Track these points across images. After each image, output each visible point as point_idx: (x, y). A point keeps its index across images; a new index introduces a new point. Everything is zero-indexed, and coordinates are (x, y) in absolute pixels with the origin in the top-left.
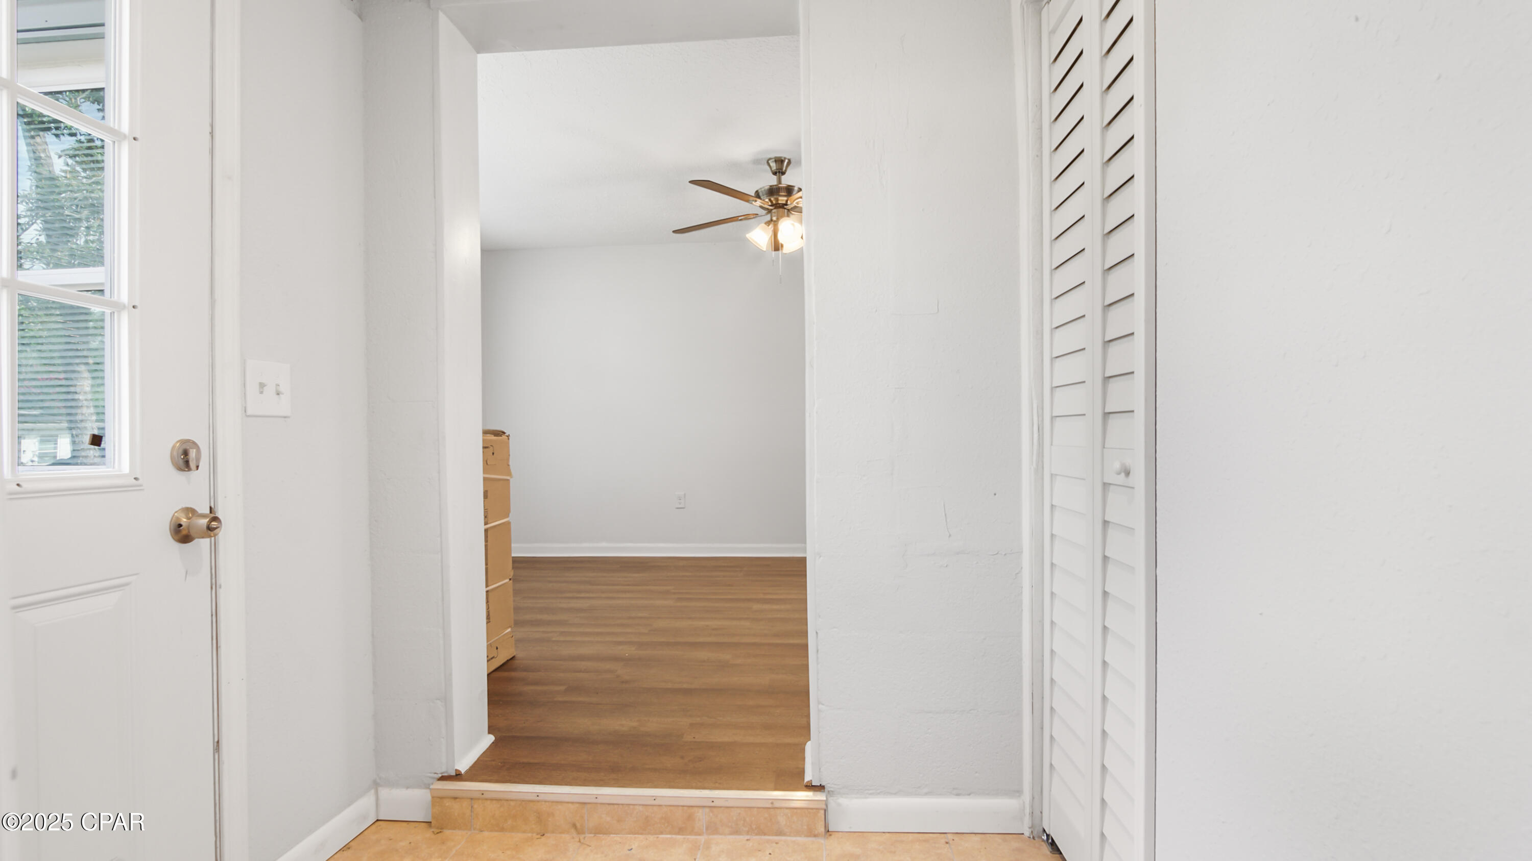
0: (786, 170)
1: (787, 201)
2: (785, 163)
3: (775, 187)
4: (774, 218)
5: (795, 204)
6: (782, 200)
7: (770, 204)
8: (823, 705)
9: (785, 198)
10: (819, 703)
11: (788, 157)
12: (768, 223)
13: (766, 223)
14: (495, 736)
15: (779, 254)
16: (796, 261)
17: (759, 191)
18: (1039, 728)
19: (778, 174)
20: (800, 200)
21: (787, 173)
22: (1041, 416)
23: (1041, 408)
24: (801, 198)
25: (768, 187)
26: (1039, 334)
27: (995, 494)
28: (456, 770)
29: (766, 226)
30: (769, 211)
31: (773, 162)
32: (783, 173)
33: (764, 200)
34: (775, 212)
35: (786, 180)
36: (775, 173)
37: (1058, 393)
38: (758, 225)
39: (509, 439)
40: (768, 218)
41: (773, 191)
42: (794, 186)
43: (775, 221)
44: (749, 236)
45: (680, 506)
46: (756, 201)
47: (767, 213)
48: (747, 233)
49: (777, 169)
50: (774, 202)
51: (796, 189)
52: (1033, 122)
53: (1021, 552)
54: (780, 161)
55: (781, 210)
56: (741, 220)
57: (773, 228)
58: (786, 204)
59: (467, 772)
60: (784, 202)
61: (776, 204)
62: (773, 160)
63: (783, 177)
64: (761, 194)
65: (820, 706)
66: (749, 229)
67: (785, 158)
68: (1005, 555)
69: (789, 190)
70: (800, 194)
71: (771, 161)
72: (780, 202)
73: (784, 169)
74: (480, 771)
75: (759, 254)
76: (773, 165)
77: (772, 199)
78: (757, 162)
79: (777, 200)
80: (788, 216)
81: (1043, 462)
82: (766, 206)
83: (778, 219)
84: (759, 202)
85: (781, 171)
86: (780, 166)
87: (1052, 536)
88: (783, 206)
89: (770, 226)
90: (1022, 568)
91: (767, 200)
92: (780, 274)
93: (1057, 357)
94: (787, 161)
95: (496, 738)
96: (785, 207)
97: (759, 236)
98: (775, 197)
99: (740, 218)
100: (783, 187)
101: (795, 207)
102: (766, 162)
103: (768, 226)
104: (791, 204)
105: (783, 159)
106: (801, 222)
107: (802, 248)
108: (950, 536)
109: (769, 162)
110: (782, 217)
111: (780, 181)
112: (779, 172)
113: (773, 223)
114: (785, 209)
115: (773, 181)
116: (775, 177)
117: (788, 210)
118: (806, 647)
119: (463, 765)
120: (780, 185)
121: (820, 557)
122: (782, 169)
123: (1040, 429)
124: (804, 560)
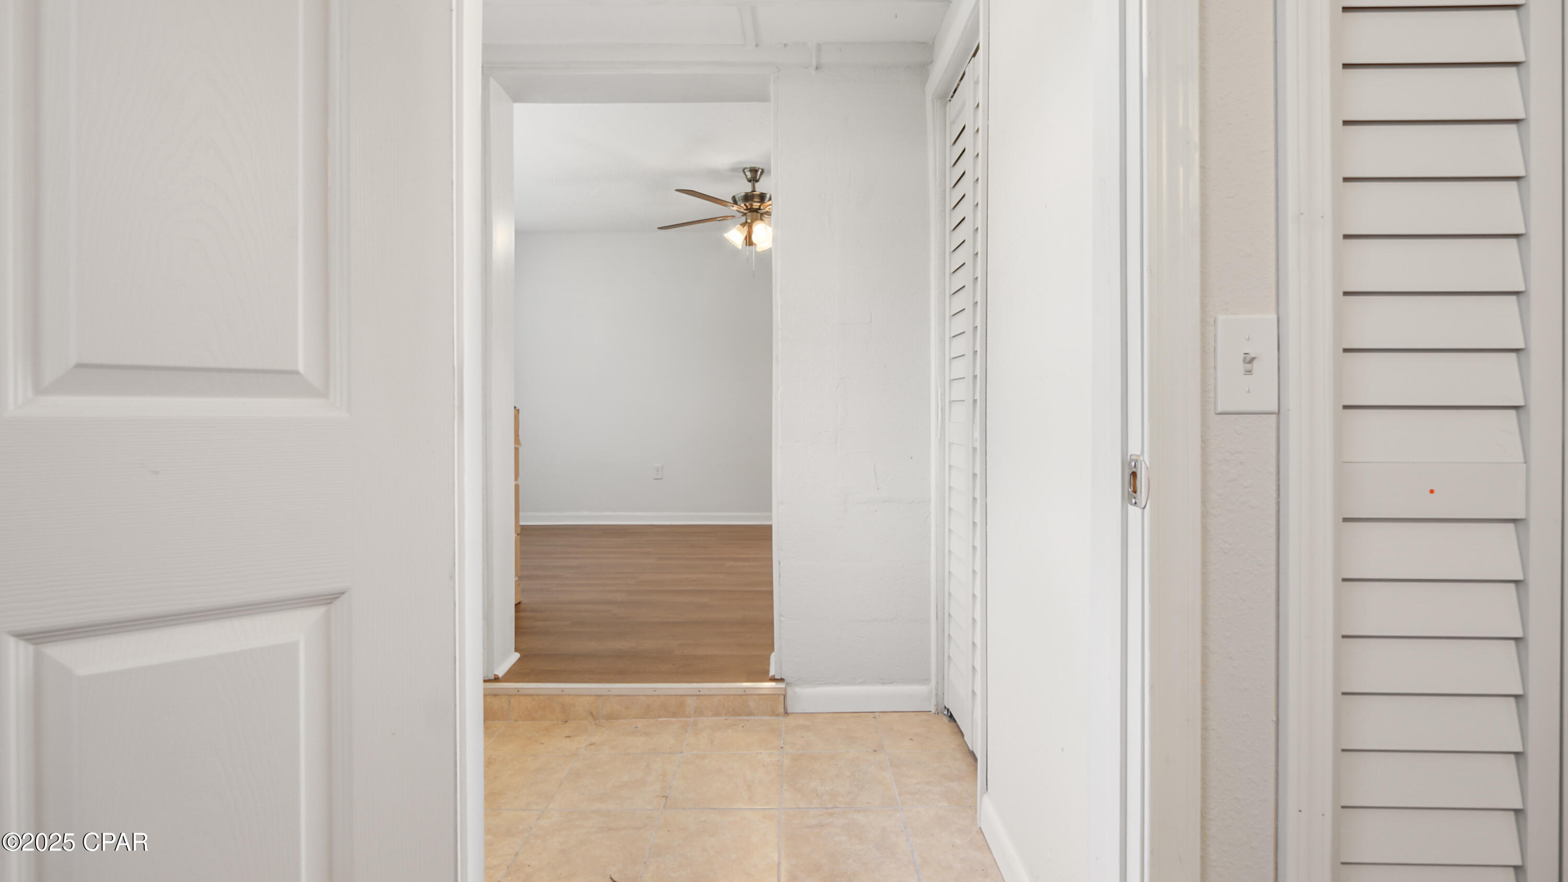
0: (759, 178)
1: (760, 206)
2: (759, 173)
3: (750, 194)
4: (749, 221)
5: (767, 209)
6: (756, 205)
7: (745, 208)
8: (784, 617)
9: (759, 204)
10: (781, 616)
11: (761, 167)
12: (743, 225)
13: (741, 225)
14: (520, 653)
15: (752, 249)
16: (765, 259)
17: (736, 197)
18: (941, 630)
19: (752, 181)
20: (770, 207)
21: (760, 182)
22: (943, 400)
23: (943, 394)
24: (770, 205)
25: (744, 194)
26: (942, 340)
27: (911, 458)
28: (495, 675)
29: (741, 227)
30: (745, 214)
31: (748, 171)
32: (757, 181)
33: (740, 206)
34: (749, 216)
35: (760, 188)
36: (750, 181)
37: (955, 384)
38: (735, 226)
39: (519, 413)
40: (743, 219)
41: (748, 198)
42: (766, 194)
43: (749, 223)
44: (726, 235)
45: (657, 477)
46: (733, 206)
47: (743, 215)
48: (726, 233)
49: (751, 178)
50: (749, 207)
51: (768, 196)
52: (939, 186)
53: (930, 501)
54: (754, 171)
55: (755, 213)
56: (719, 220)
57: (747, 229)
58: (759, 209)
59: (502, 677)
60: (758, 207)
61: (750, 209)
62: (749, 169)
63: (757, 184)
64: (737, 199)
65: (782, 618)
66: (726, 229)
67: (759, 168)
68: (918, 503)
69: (762, 197)
70: (770, 202)
71: (747, 170)
72: (754, 207)
73: (758, 177)
74: (513, 675)
75: (734, 251)
76: (749, 174)
77: (747, 204)
78: (734, 170)
79: (751, 205)
80: (761, 220)
81: (945, 434)
82: (742, 210)
83: (752, 222)
84: (735, 208)
85: (755, 179)
86: (755, 175)
87: (950, 487)
88: (756, 210)
89: (745, 228)
90: (930, 513)
91: (743, 205)
92: (754, 269)
93: (954, 358)
94: (760, 170)
95: (521, 656)
96: (759, 211)
97: (735, 236)
98: (750, 202)
99: (718, 219)
100: (757, 195)
101: (767, 212)
102: (742, 170)
103: (744, 227)
104: (764, 209)
105: (757, 169)
106: (770, 225)
107: (771, 248)
108: (878, 489)
109: (745, 170)
110: (756, 220)
111: (754, 187)
112: (753, 180)
113: (747, 224)
114: (758, 212)
115: (747, 188)
116: (750, 184)
117: (762, 214)
118: (771, 593)
119: (501, 671)
120: (754, 193)
121: (782, 504)
122: (756, 178)
123: (943, 410)
124: (770, 528)
